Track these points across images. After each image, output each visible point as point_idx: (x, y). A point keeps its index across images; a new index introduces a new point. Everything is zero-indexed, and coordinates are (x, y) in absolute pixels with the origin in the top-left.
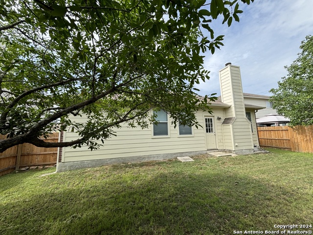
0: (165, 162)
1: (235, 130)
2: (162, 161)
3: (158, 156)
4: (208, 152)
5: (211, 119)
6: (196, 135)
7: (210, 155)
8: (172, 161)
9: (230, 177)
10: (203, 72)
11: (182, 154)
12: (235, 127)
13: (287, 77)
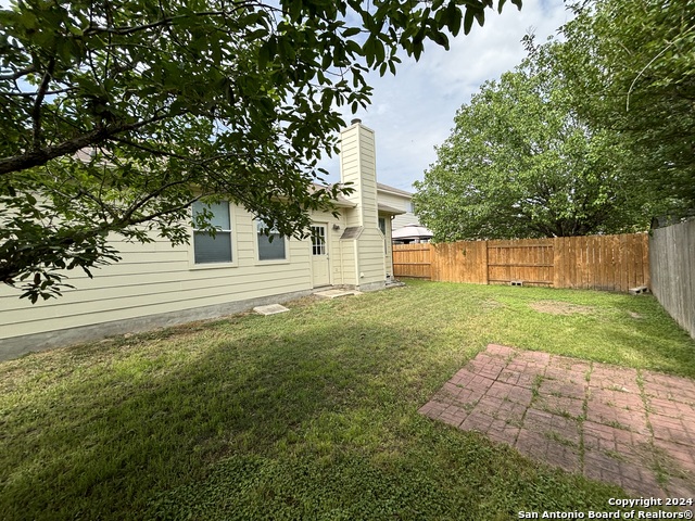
0: (227, 321)
1: (362, 250)
2: (218, 319)
3: (207, 309)
4: (315, 292)
5: (322, 228)
6: (293, 260)
7: (318, 296)
8: (244, 315)
9: (353, 328)
10: (329, 138)
11: (263, 301)
12: (362, 244)
13: (436, 164)
